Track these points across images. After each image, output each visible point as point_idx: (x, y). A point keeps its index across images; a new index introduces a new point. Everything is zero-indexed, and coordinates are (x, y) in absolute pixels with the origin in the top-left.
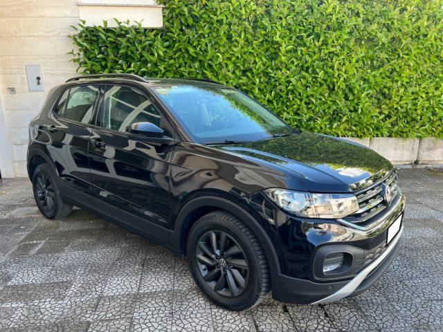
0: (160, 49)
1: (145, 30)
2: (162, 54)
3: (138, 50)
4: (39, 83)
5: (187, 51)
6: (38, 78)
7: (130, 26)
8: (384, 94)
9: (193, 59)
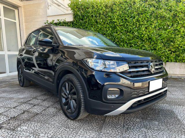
7: (62, 21)
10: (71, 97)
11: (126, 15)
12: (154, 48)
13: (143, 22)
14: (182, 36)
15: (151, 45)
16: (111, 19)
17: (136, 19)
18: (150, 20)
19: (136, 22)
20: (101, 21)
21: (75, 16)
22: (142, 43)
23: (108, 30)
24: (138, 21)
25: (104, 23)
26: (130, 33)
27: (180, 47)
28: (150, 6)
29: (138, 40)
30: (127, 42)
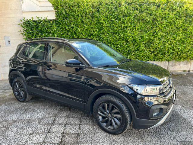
0: (55, 28)
1: (49, 20)
2: (55, 29)
3: (46, 29)
4: (9, 43)
5: (65, 28)
6: (9, 41)
7: (42, 19)
8: (151, 43)
9: (68, 31)
10: (112, 116)
11: (112, 17)
12: (137, 49)
13: (127, 24)
14: (159, 38)
15: (135, 46)
16: (98, 20)
17: (121, 21)
18: (134, 23)
19: (121, 24)
20: (87, 21)
21: (58, 14)
22: (127, 44)
23: (94, 30)
24: (123, 22)
25: (91, 23)
26: (116, 34)
27: (157, 48)
28: (133, 9)
29: (123, 41)
30: (114, 44)
